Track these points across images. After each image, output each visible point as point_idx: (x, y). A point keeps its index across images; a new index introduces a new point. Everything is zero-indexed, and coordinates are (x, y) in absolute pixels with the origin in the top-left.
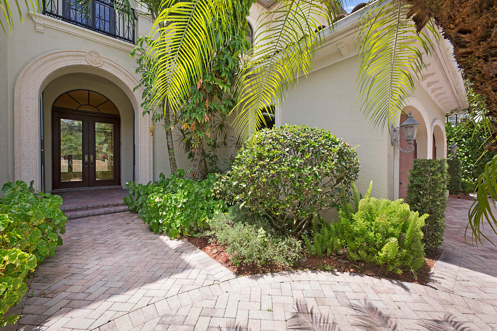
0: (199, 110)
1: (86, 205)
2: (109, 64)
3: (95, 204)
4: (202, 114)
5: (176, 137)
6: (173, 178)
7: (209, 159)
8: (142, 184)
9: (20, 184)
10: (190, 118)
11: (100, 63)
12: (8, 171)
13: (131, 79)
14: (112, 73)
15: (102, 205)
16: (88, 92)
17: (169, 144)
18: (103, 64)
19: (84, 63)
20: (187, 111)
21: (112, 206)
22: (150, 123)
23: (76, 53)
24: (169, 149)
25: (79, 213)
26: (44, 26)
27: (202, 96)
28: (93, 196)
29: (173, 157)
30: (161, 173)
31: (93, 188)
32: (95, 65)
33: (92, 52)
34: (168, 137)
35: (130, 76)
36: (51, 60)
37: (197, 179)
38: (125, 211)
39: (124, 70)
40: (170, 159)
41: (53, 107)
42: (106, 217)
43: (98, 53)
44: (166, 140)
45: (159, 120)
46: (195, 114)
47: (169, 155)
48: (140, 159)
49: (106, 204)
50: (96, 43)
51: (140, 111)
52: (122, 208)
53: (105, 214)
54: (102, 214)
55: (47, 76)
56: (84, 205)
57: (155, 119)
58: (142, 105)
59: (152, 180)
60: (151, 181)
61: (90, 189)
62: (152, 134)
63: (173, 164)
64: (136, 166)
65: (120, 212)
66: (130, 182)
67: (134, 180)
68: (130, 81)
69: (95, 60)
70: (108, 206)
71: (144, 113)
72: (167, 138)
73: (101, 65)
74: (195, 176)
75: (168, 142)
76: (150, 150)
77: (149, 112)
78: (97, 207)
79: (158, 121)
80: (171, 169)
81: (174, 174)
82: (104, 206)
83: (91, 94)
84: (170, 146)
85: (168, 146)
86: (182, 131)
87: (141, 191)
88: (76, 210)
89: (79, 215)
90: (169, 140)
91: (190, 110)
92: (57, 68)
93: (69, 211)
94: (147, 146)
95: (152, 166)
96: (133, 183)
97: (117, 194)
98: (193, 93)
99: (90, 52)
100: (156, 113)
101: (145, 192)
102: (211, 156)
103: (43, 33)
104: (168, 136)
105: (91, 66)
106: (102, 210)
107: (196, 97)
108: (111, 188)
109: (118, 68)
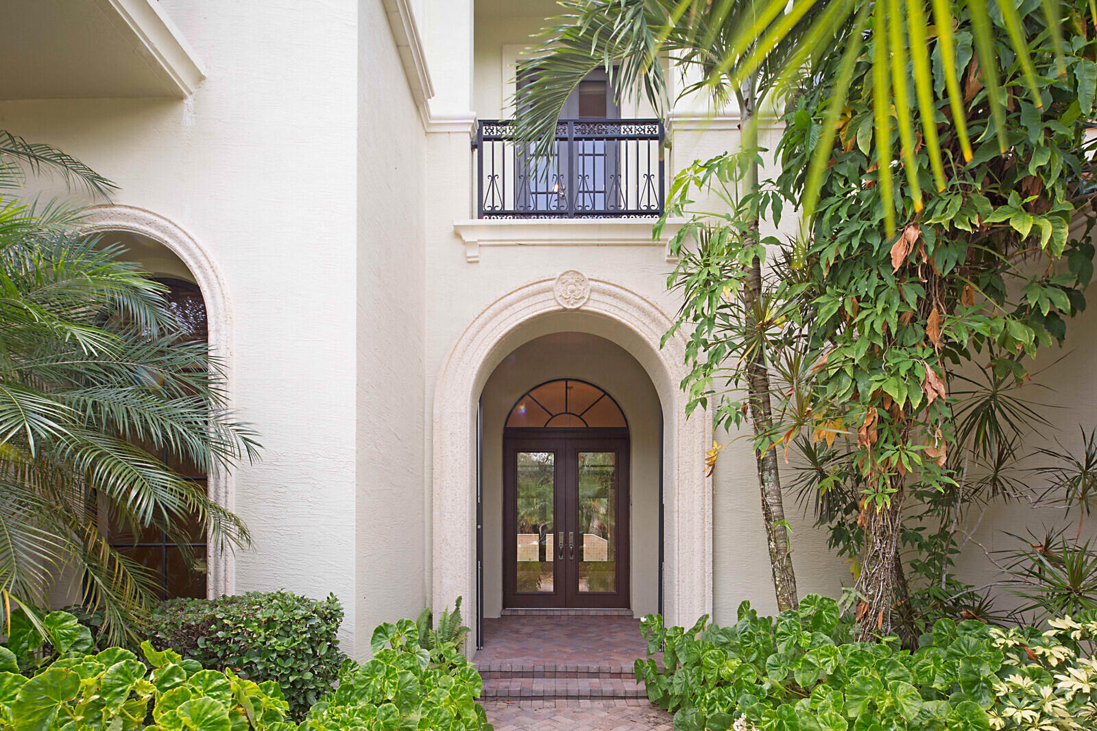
0: (899, 359)
1: (553, 664)
2: (604, 293)
3: (571, 665)
4: (910, 371)
5: (789, 473)
6: (790, 629)
7: (920, 546)
8: (683, 629)
9: (405, 628)
10: (856, 396)
11: (583, 298)
12: (424, 575)
13: (654, 320)
14: (611, 315)
15: (586, 670)
16: (564, 382)
17: (769, 500)
18: (589, 299)
19: (551, 306)
20: (841, 371)
21: (608, 675)
22: (704, 437)
23: (535, 286)
24: (768, 519)
25: (539, 685)
26: (480, 246)
27: (911, 298)
28: (570, 636)
29: (781, 545)
30: (744, 603)
31: (573, 612)
32: (572, 304)
33: (567, 272)
34: (765, 477)
35: (653, 309)
36: (491, 319)
37: (880, 633)
38: (637, 698)
39: (637, 299)
40: (771, 552)
41: (506, 429)
42: (592, 708)
43: (578, 273)
44: (758, 488)
45: (737, 421)
46: (880, 377)
47: (769, 539)
48: (676, 544)
49: (594, 667)
50: (576, 248)
51: (676, 402)
52: (630, 686)
53: (591, 697)
54: (585, 697)
55: (485, 359)
56: (549, 664)
57: (723, 422)
58: (683, 385)
59: (709, 611)
60: (707, 616)
61: (566, 613)
62: (711, 472)
63: (784, 570)
64: (665, 565)
65: (624, 698)
66: (651, 617)
67: (661, 611)
68: (652, 326)
69: (572, 292)
70: (597, 674)
71: (690, 408)
72: (763, 482)
73: (585, 300)
74: (870, 619)
75: (764, 494)
76: (703, 519)
77: (704, 402)
78: (575, 674)
79: (733, 424)
80: (777, 586)
81: (795, 615)
82: (590, 674)
83: (571, 388)
84: (774, 509)
85: (766, 507)
86: (809, 451)
87: (680, 649)
88: (532, 674)
89: (538, 692)
90: (770, 486)
91: (856, 367)
92: (501, 335)
93: (521, 675)
94: (697, 508)
95: (709, 569)
96: (660, 620)
97: (620, 636)
98: (871, 294)
99: (562, 275)
100: (728, 402)
101: (693, 657)
102: (926, 538)
103: (477, 262)
104: (766, 474)
105: (565, 309)
106: (584, 685)
107: (884, 310)
108: (609, 613)
109: (622, 299)
